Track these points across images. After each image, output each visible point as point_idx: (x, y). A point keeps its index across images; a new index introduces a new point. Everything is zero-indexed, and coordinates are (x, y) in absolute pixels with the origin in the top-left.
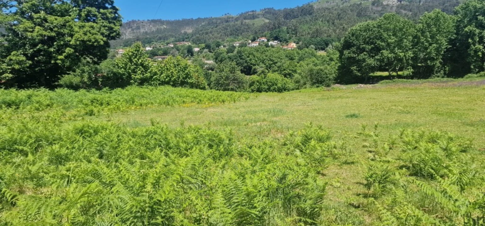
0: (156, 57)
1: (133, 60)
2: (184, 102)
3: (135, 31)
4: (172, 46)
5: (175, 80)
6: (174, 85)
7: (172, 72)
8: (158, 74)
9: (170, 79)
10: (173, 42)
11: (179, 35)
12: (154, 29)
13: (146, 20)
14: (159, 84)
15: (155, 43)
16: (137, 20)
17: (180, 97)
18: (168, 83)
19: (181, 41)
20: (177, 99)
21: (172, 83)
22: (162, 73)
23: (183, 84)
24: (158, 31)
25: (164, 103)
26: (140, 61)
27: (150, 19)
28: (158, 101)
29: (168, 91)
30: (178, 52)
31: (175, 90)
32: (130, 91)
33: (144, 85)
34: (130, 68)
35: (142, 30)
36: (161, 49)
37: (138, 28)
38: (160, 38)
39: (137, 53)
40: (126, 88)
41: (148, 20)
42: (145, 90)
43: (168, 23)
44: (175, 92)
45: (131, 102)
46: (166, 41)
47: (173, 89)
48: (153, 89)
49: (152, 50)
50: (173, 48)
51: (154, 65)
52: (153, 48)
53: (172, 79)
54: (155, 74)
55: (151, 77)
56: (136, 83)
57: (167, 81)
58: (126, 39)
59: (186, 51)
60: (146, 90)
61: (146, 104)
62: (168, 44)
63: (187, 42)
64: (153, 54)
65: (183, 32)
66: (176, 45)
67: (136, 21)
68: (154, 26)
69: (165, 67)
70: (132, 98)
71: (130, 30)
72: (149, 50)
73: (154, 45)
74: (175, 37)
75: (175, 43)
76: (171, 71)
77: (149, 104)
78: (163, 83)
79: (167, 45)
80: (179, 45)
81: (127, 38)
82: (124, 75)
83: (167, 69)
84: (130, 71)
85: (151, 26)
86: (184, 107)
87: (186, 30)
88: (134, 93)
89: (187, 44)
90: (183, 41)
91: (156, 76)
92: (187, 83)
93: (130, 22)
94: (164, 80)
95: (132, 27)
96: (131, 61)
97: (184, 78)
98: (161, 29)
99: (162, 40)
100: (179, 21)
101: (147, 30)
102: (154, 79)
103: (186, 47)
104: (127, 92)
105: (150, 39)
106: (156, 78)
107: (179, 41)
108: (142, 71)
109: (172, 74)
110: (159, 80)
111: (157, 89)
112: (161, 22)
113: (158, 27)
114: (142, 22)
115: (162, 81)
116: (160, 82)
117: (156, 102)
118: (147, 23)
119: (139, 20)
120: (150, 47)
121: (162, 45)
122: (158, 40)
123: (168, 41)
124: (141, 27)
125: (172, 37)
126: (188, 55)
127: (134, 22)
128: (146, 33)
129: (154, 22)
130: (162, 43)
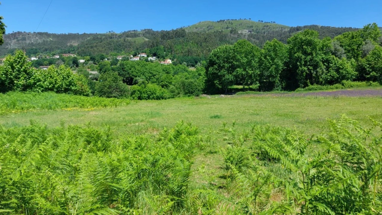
0: (42, 67)
1: (16, 67)
2: (66, 106)
3: (20, 42)
4: (58, 57)
5: (59, 87)
6: (58, 92)
7: (56, 79)
8: (41, 81)
9: (54, 86)
10: (59, 53)
11: (65, 47)
12: (40, 41)
13: (32, 32)
14: (42, 91)
15: (41, 54)
16: (23, 32)
17: (63, 102)
18: (51, 89)
19: (67, 53)
20: (60, 104)
21: (55, 90)
22: (45, 80)
23: (67, 91)
24: (44, 43)
25: (47, 107)
26: (23, 68)
27: (36, 32)
28: (40, 105)
29: (51, 96)
30: (63, 63)
31: (58, 96)
32: (12, 96)
33: (26, 91)
34: (11, 74)
35: (28, 42)
36: (47, 60)
37: (24, 39)
38: (46, 50)
39: (21, 61)
40: (8, 93)
41: (35, 33)
42: (28, 95)
43: (54, 36)
44: (59, 97)
45: (12, 106)
46: (52, 53)
47: (57, 95)
48: (36, 95)
49: (37, 60)
50: (58, 59)
51: (37, 73)
52: (39, 58)
53: (56, 86)
54: (39, 80)
55: (35, 83)
56: (19, 89)
57: (50, 88)
58: (10, 49)
59: (71, 62)
60: (29, 95)
61: (28, 108)
62: (54, 55)
63: (73, 54)
64: (38, 64)
65: (69, 44)
66: (62, 56)
67: (22, 33)
68: (40, 38)
69: (49, 75)
70: (13, 102)
71: (15, 40)
72: (34, 60)
73: (39, 55)
74: (61, 50)
75: (61, 54)
76: (55, 78)
77: (31, 108)
78: (47, 90)
79: (53, 55)
80: (66, 56)
81: (12, 48)
82: (5, 81)
83: (51, 77)
84: (12, 77)
85: (37, 38)
86: (67, 111)
87: (72, 44)
88: (16, 98)
89: (72, 55)
90: (69, 53)
91: (40, 83)
92: (71, 90)
93: (15, 33)
94: (47, 87)
95: (17, 38)
96: (13, 68)
97: (67, 85)
98: (47, 41)
99: (48, 51)
100: (65, 35)
101: (33, 41)
102: (37, 86)
103: (71, 58)
104: (8, 97)
105: (36, 50)
106: (40, 84)
107: (65, 53)
108: (25, 78)
109: (55, 82)
110: (42, 87)
111: (40, 95)
112: (47, 35)
113: (44, 39)
114: (28, 34)
115: (46, 88)
116: (43, 89)
117: (38, 106)
118: (33, 35)
119: (25, 32)
120: (36, 57)
121: (47, 56)
122: (44, 51)
123: (54, 53)
124: (27, 38)
125: (58, 49)
126: (73, 66)
127: (19, 33)
128: (32, 44)
129: (41, 34)
130: (47, 54)
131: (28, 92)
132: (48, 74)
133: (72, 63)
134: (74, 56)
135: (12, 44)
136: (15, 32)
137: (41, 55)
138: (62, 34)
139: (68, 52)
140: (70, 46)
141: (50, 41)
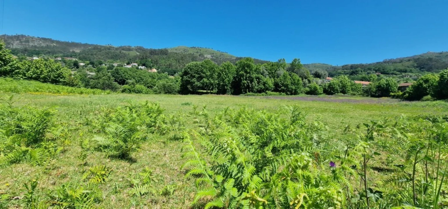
3: (23, 43)
4: (60, 59)
7: (42, 70)
9: (39, 76)
10: (61, 56)
11: (67, 52)
12: (44, 45)
13: (36, 37)
16: (27, 36)
19: (69, 57)
24: (47, 47)
27: (41, 37)
30: (65, 64)
35: (31, 44)
37: (27, 41)
38: (49, 53)
41: (38, 37)
43: (58, 42)
46: (55, 55)
50: (60, 61)
59: (72, 64)
65: (71, 51)
66: (64, 59)
67: (25, 36)
68: (44, 42)
69: (34, 66)
71: (18, 42)
74: (64, 54)
75: (63, 57)
79: (56, 58)
80: (67, 59)
81: (14, 48)
83: (36, 67)
85: (41, 42)
87: (74, 50)
89: (74, 59)
90: (71, 57)
93: (19, 35)
95: (20, 40)
97: (55, 77)
98: (51, 46)
99: (51, 54)
100: (68, 43)
101: (36, 44)
103: (73, 61)
105: (39, 51)
107: (67, 56)
109: (41, 72)
112: (51, 41)
113: (47, 43)
114: (32, 38)
116: (26, 77)
118: (37, 39)
119: (28, 36)
120: (38, 57)
122: (47, 53)
123: (57, 55)
124: (30, 41)
125: (61, 53)
126: (74, 67)
127: (23, 36)
128: (35, 47)
129: (45, 39)
130: (50, 56)
138: (66, 42)
139: (70, 56)
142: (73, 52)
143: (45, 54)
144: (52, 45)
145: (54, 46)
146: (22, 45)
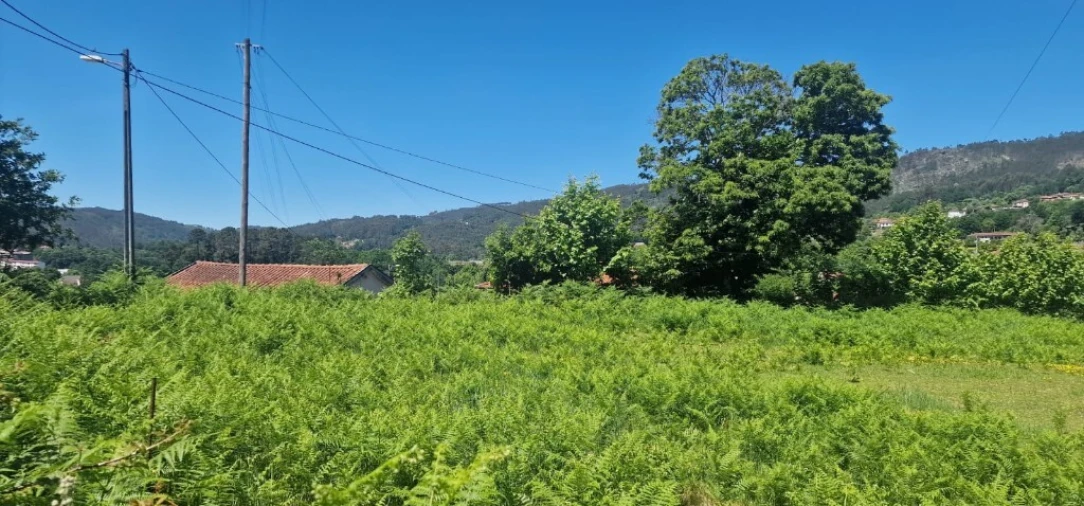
0: (976, 234)
1: (917, 244)
2: (1059, 357)
3: (922, 175)
4: (1025, 205)
5: (1030, 296)
6: (1027, 309)
7: (1023, 274)
8: (980, 279)
9: (1016, 293)
10: (1029, 195)
11: (1048, 176)
12: (974, 166)
13: (954, 146)
14: (982, 305)
15: (974, 200)
16: (930, 149)
17: (1046, 342)
18: (1008, 302)
19: (1053, 192)
20: (1040, 348)
21: (1019, 304)
22: (992, 277)
23: (1055, 307)
24: (986, 170)
25: (998, 355)
26: (935, 245)
27: (965, 143)
28: (980, 348)
29: (1009, 323)
30: (1042, 220)
31: (1030, 323)
32: (906, 316)
33: (940, 305)
34: (906, 262)
35: (941, 172)
36: (991, 215)
37: (932, 166)
38: (991, 188)
39: (931, 227)
40: (896, 308)
41: (960, 146)
42: (943, 316)
43: (1016, 147)
44: (1031, 328)
45: (907, 344)
46: (1007, 195)
47: (1026, 318)
48: (964, 315)
49: (963, 218)
50: (1026, 211)
51: (972, 255)
52: (968, 212)
53: (1024, 293)
54: (975, 278)
55: (962, 285)
56: (921, 299)
57: (1006, 297)
58: (898, 194)
59: (1068, 218)
60: (946, 317)
61: (946, 354)
62: (1011, 200)
63: (1074, 192)
64: (967, 227)
65: (1061, 166)
66: (1037, 201)
67: (926, 151)
68: (974, 158)
69: (1004, 262)
70: (909, 333)
71: (910, 172)
72: (955, 218)
73: (970, 205)
74: (1036, 183)
75: (1035, 197)
76: (1020, 271)
77: (953, 353)
78: (994, 302)
79: (1010, 203)
80: (1047, 200)
81: (901, 192)
82: (890, 277)
83: (1009, 266)
84: (906, 269)
85: (966, 160)
86: (1062, 372)
87: (1071, 162)
88: (915, 322)
89: (1073, 198)
90: (1061, 191)
91: (976, 284)
92: (1070, 306)
93: (911, 154)
94: (997, 295)
95: (914, 167)
96: (910, 246)
97: (1059, 292)
98: (995, 164)
99: (995, 192)
100: (1050, 141)
101: (954, 170)
102: (970, 291)
103: (1067, 207)
104: (896, 318)
105: (962, 190)
106: (976, 287)
107: (1048, 191)
108: (937, 271)
109: (1022, 280)
110: (983, 294)
111: (975, 317)
112: (995, 147)
113: (985, 159)
114: (944, 153)
115: (992, 298)
116: (984, 299)
117: (973, 349)
118: (955, 154)
119: (934, 149)
120: (960, 210)
121: (993, 205)
122: (983, 191)
123: (1013, 194)
124: (939, 163)
125: (1027, 183)
126: (1074, 229)
127: (921, 153)
128: (953, 178)
129: (976, 148)
130: (994, 199)
131: (943, 307)
132: (1000, 261)
133: (1070, 221)
134: (1077, 198)
135: (901, 183)
136: (909, 152)
137: (974, 205)
138: (1042, 138)
139: (1057, 188)
140: (1064, 170)
141: (1003, 164)
142: (1069, 170)
143: (978, 197)
144: (998, 160)
145: (1004, 160)
146: (919, 179)
